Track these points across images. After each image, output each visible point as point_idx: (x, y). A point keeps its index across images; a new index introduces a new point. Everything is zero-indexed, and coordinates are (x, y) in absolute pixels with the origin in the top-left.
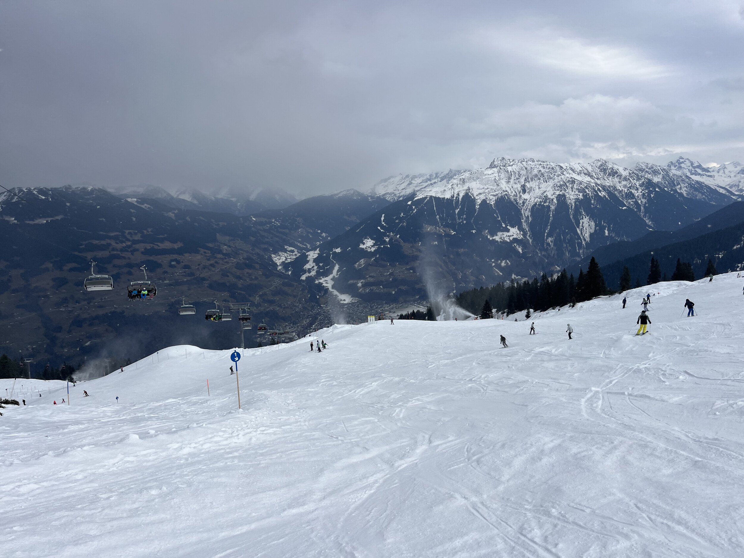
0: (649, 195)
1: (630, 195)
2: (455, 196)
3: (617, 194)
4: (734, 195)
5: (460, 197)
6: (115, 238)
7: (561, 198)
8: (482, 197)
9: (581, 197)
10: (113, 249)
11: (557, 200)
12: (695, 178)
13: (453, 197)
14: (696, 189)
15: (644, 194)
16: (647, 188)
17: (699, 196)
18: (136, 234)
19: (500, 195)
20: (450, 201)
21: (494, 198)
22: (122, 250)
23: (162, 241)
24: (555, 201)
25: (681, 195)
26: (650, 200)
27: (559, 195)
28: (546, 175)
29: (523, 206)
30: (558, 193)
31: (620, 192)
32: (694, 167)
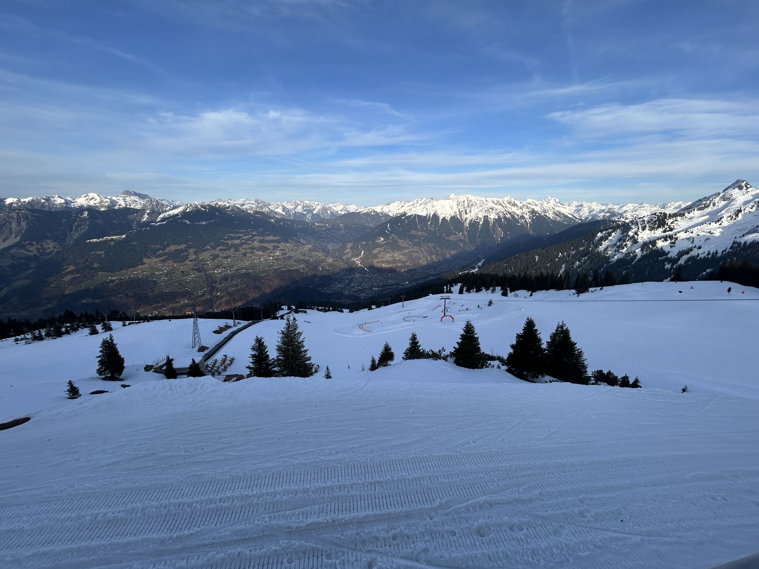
0: (533, 218)
1: (522, 217)
2: (428, 214)
3: (516, 217)
4: (577, 219)
5: (431, 215)
6: (243, 233)
7: (486, 218)
8: (443, 216)
9: (497, 217)
10: (243, 239)
11: (484, 219)
12: (557, 209)
13: (427, 215)
14: (557, 215)
15: (530, 217)
16: (532, 213)
17: (558, 219)
18: (254, 231)
19: (452, 215)
20: (425, 217)
21: (450, 216)
22: (247, 240)
23: (268, 235)
24: (483, 219)
25: (549, 218)
26: (533, 220)
27: (485, 216)
28: (478, 204)
29: (465, 221)
30: (484, 214)
31: (517, 215)
32: (556, 203)
